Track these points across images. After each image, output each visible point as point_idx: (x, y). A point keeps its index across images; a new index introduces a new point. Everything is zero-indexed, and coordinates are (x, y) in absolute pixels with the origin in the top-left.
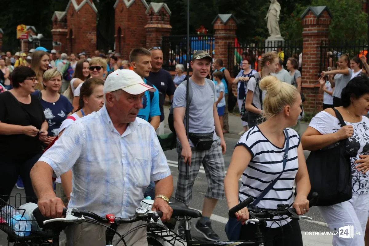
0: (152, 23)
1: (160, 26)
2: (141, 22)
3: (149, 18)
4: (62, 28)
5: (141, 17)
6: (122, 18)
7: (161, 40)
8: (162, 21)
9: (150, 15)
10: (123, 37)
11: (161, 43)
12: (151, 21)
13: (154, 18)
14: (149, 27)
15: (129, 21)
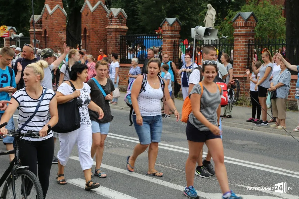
0: (111, 25)
1: (118, 27)
2: (103, 24)
3: (109, 21)
4: (37, 29)
5: (103, 20)
6: (87, 21)
7: (120, 38)
8: (120, 23)
9: (110, 19)
10: (88, 36)
11: (119, 41)
12: (111, 23)
13: (113, 21)
14: (110, 28)
15: (93, 23)
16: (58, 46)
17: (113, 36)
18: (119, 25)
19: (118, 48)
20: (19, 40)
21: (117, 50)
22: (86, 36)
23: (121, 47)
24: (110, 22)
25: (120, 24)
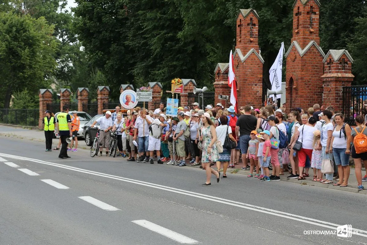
0: (330, 72)
1: (340, 75)
2: (317, 71)
3: (326, 67)
4: (224, 81)
5: (316, 66)
6: (294, 68)
7: (342, 90)
8: (343, 69)
9: (328, 64)
10: (296, 89)
11: (341, 95)
12: (329, 70)
13: (333, 66)
14: (327, 76)
15: (302, 71)
16: (252, 103)
17: (332, 88)
18: (341, 72)
19: (340, 105)
20: (202, 95)
21: (339, 107)
22: (293, 89)
23: (343, 102)
24: (328, 68)
25: (343, 71)
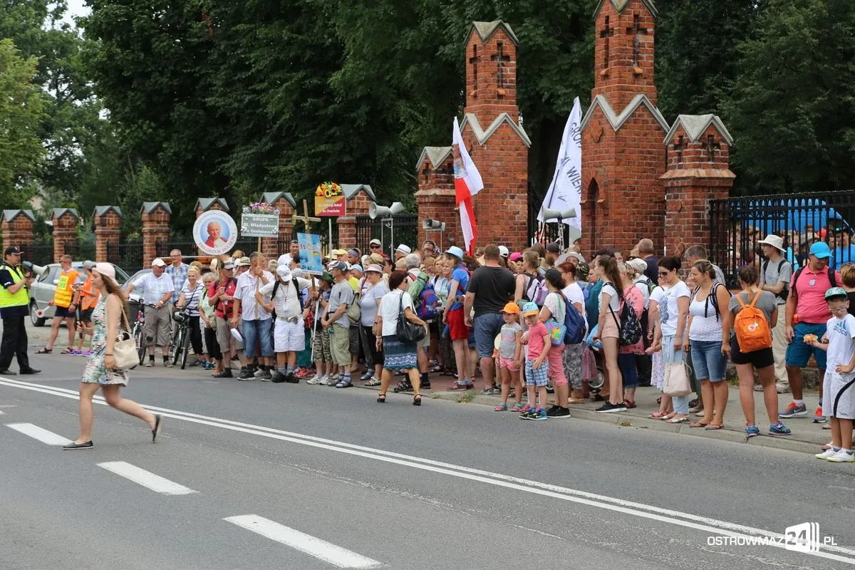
0: (680, 167)
1: (702, 173)
2: (650, 165)
3: (672, 155)
4: (440, 187)
5: (650, 153)
6: (599, 158)
7: (707, 208)
8: (709, 160)
9: (676, 147)
10: (603, 205)
11: (706, 218)
12: (680, 160)
13: (687, 153)
14: (675, 176)
15: (618, 165)
16: (504, 239)
17: (686, 203)
18: (705, 167)
19: (704, 241)
20: (390, 222)
22: (597, 205)
23: (711, 235)
24: (676, 157)
25: (710, 163)
